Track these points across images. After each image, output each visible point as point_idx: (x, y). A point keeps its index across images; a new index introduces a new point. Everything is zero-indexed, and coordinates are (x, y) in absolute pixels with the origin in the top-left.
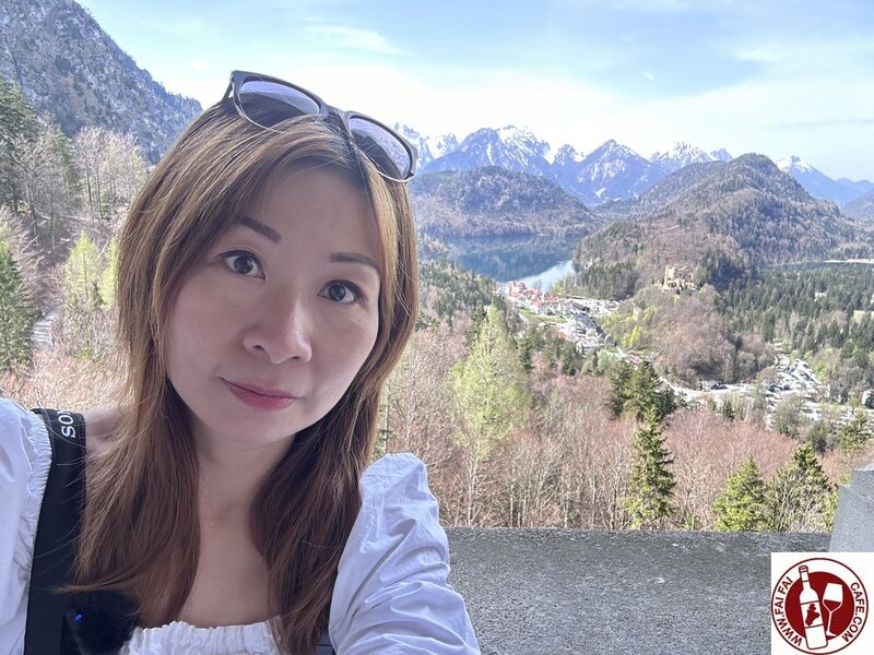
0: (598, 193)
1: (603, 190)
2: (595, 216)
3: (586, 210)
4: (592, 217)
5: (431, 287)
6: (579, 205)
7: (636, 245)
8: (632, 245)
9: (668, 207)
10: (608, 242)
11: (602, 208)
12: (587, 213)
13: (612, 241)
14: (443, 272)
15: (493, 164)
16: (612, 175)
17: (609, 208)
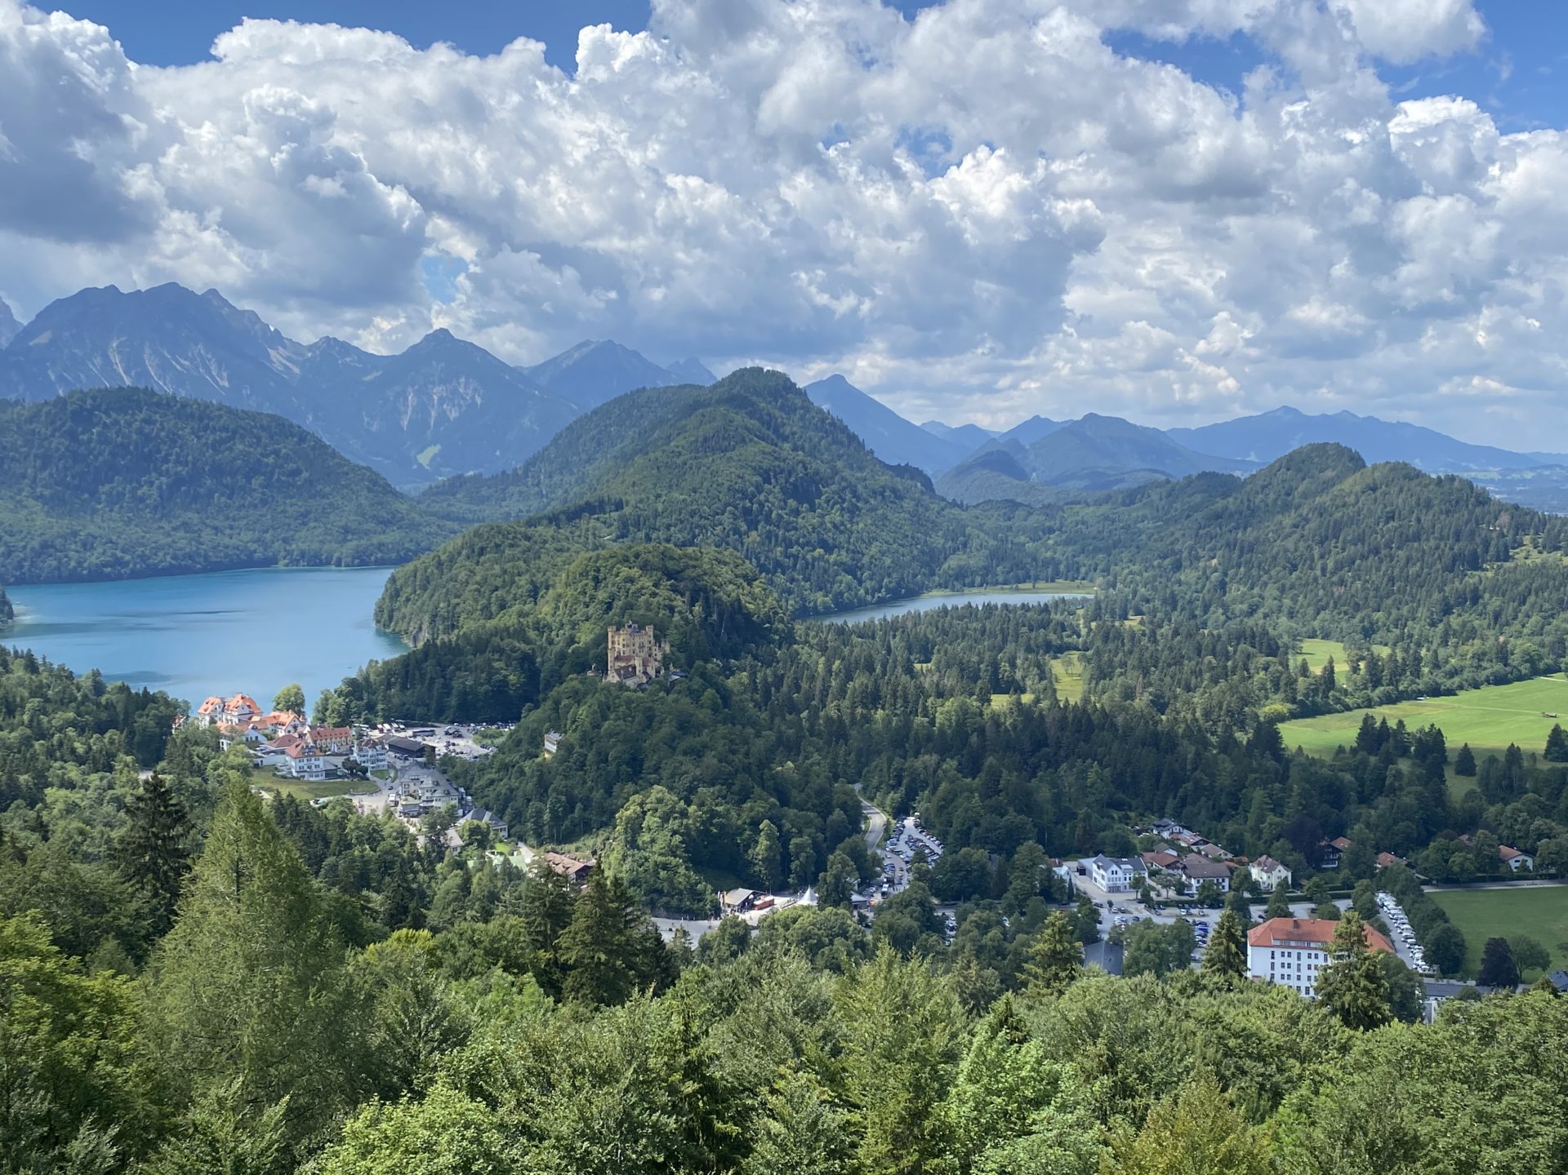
0: (424, 458)
1: (433, 450)
2: (423, 514)
3: (396, 495)
4: (415, 516)
6: (379, 486)
7: (532, 581)
8: (523, 581)
10: (463, 576)
11: (437, 494)
12: (402, 507)
15: (128, 382)
16: (454, 415)
17: (454, 495)
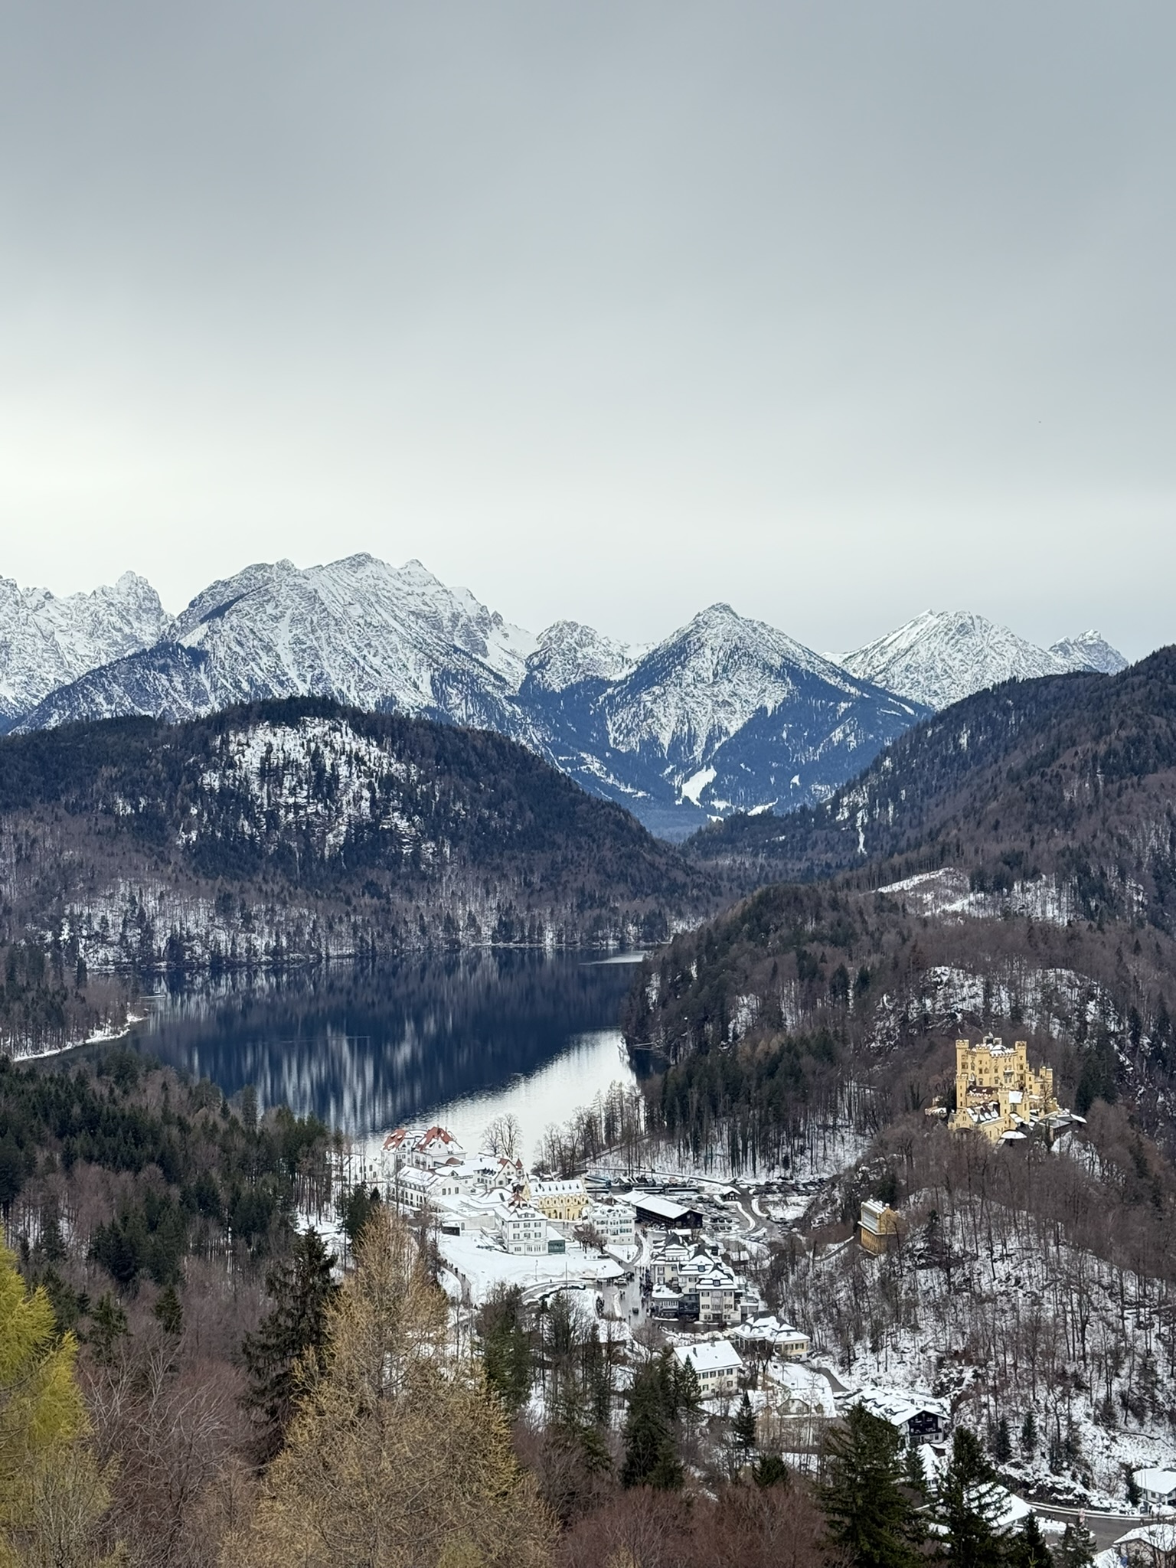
0: (692, 789)
1: (706, 777)
2: (689, 871)
3: (654, 845)
4: (680, 876)
5: (80, 1168)
6: (629, 832)
7: (842, 972)
8: (829, 970)
9: (933, 836)
10: (744, 961)
11: (709, 842)
12: (661, 862)
13: (756, 959)
14: (126, 1105)
15: (303, 690)
16: (732, 727)
17: (732, 841)
